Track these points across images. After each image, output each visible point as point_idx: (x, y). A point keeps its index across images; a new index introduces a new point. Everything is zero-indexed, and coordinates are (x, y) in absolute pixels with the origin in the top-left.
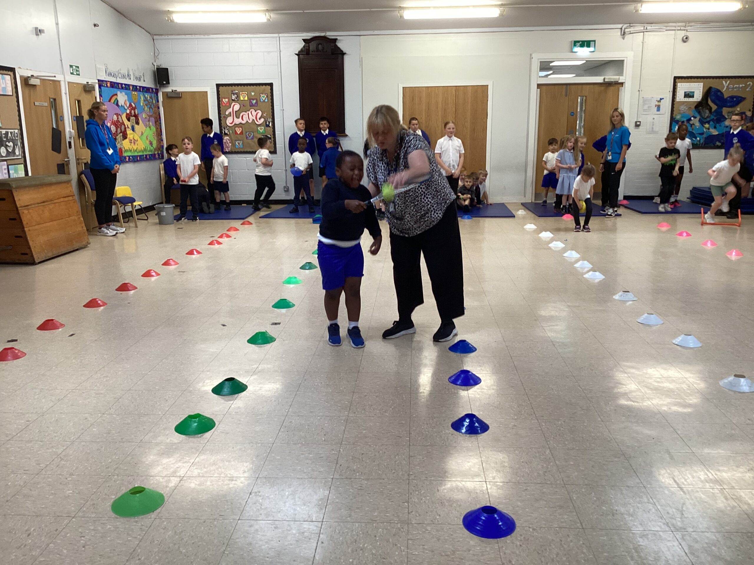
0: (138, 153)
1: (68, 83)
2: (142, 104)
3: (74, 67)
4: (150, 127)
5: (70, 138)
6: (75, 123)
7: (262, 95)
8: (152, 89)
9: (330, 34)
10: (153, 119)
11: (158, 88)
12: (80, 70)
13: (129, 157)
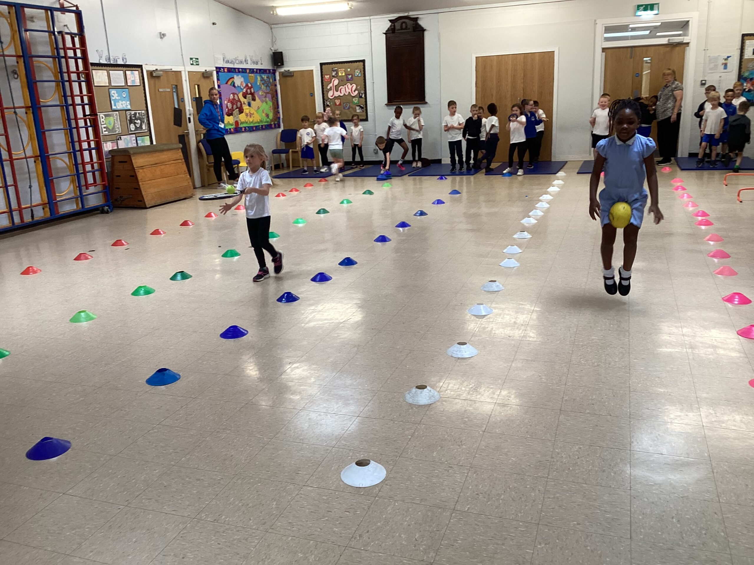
0: (254, 124)
1: (188, 72)
2: (258, 84)
3: (194, 59)
4: (266, 102)
5: (190, 115)
6: (194, 103)
7: (356, 71)
8: (269, 70)
9: (412, 14)
10: (270, 96)
11: (275, 69)
12: (199, 60)
13: (245, 127)
